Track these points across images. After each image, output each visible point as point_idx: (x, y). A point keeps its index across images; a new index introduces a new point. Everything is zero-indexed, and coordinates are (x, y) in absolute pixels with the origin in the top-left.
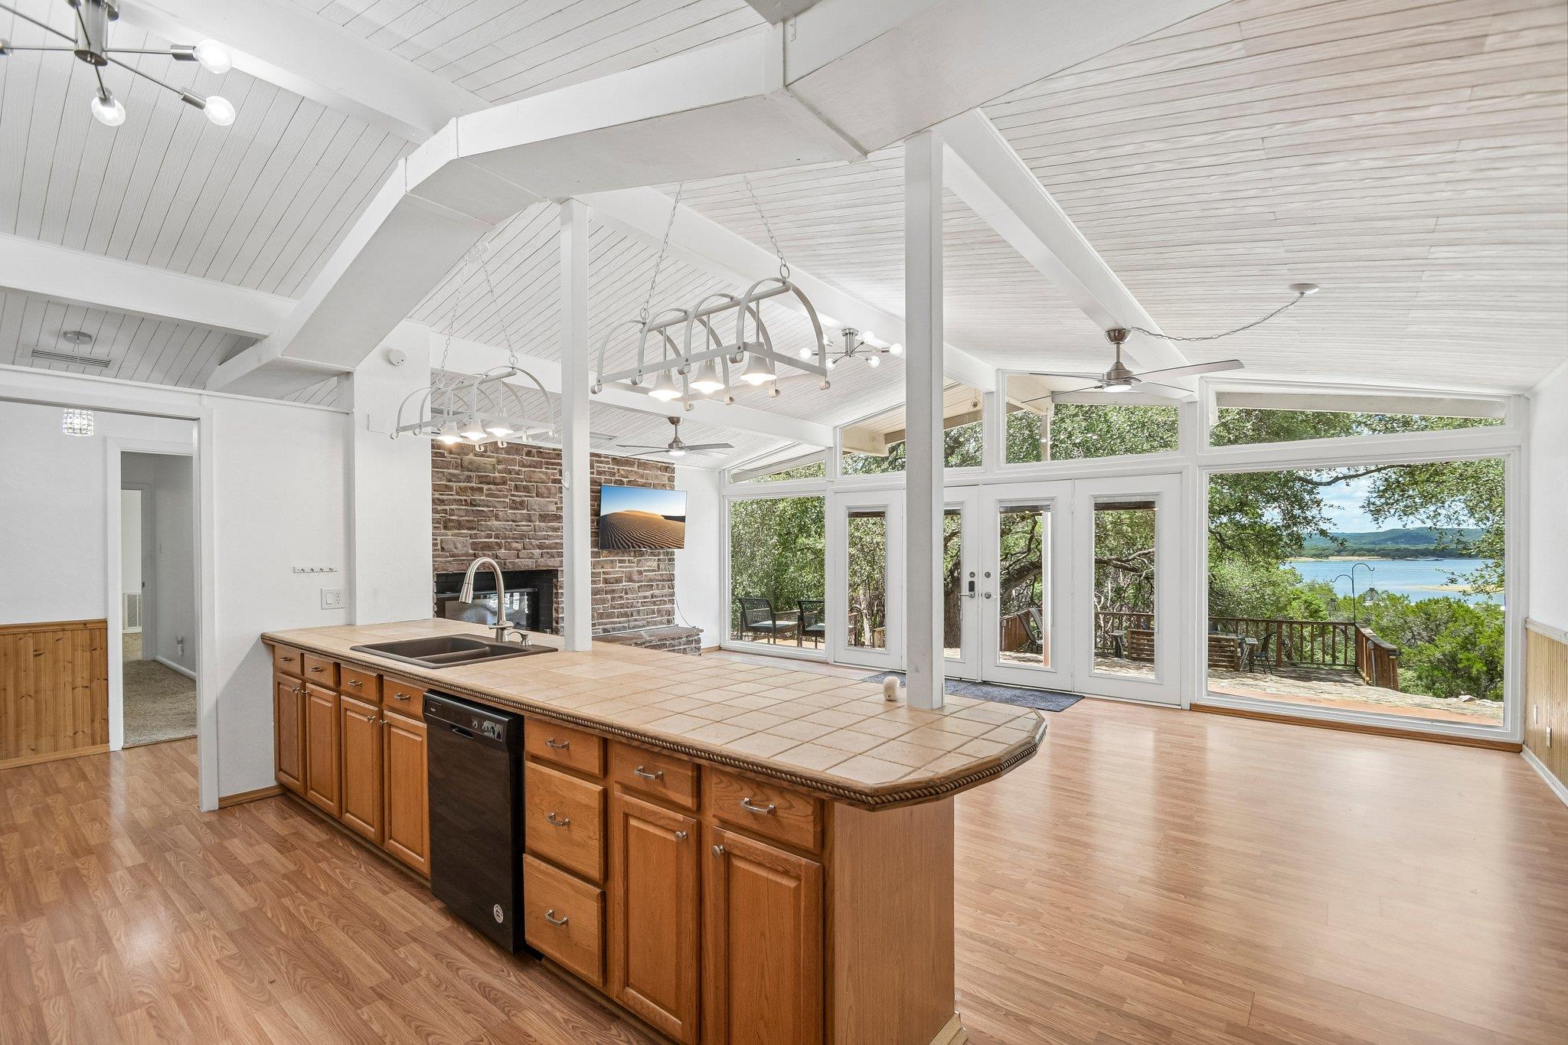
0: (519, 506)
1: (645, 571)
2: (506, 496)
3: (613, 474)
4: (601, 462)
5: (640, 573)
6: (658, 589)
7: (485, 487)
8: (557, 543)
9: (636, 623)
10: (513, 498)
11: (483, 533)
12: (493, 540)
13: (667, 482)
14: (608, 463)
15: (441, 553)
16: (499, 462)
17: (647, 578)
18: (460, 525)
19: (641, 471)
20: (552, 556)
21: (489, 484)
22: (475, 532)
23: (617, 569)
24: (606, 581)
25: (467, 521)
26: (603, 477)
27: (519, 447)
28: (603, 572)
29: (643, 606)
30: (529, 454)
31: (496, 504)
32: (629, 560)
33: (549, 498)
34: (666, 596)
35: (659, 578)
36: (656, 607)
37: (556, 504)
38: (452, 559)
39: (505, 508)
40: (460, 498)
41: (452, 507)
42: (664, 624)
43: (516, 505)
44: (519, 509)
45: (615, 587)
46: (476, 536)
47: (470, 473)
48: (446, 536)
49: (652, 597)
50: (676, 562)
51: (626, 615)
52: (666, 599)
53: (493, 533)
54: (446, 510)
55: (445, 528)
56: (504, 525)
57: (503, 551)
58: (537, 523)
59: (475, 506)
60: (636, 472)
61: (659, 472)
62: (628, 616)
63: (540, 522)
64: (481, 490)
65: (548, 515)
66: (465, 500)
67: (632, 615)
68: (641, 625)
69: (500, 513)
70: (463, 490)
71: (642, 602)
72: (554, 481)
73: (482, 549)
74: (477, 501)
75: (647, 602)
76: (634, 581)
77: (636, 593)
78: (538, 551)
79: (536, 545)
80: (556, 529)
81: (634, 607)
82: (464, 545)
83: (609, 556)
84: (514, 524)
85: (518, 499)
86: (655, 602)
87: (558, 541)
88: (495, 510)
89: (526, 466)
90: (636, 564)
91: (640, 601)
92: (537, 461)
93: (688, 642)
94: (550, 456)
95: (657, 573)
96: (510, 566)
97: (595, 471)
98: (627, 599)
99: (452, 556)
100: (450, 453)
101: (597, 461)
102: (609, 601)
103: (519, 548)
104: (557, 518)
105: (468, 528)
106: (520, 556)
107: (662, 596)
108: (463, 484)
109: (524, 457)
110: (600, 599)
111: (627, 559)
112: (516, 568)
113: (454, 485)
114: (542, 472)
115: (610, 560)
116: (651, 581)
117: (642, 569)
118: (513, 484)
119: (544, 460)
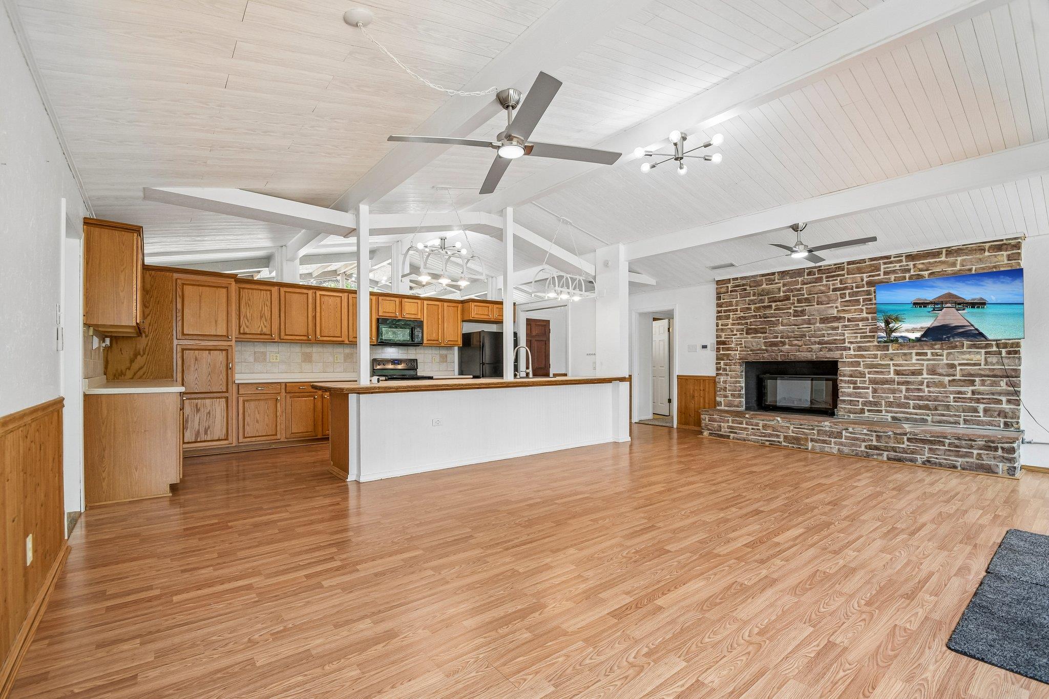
0: (800, 314)
1: (960, 364)
2: (790, 308)
3: (909, 270)
4: (891, 263)
5: (952, 366)
6: (983, 385)
7: (773, 304)
8: (836, 339)
9: (944, 418)
10: (795, 309)
11: (772, 335)
12: (779, 339)
13: (1006, 262)
14: (900, 261)
15: (744, 349)
16: (784, 285)
17: (965, 372)
18: (756, 331)
19: (951, 259)
20: (830, 350)
21: (775, 301)
22: (767, 335)
23: (914, 361)
24: (897, 373)
25: (761, 328)
26: (892, 277)
27: (800, 271)
28: (893, 364)
29: (955, 402)
30: (809, 274)
31: (781, 315)
32: (932, 353)
33: (828, 304)
34: (1000, 394)
35: (987, 372)
36: (982, 406)
37: (836, 307)
39: (789, 316)
40: (757, 314)
41: (751, 320)
42: (996, 426)
43: (797, 314)
44: (798, 316)
45: (911, 378)
46: (765, 338)
47: (763, 297)
48: (748, 338)
49: (973, 393)
50: (1023, 355)
51: (927, 407)
52: (1003, 398)
53: (780, 335)
54: (747, 323)
55: (747, 333)
56: (787, 328)
57: (787, 347)
58: (818, 325)
59: (766, 318)
60: (943, 263)
61: (987, 254)
62: (930, 409)
63: (820, 323)
64: (770, 307)
65: (827, 317)
66: (759, 315)
67: (937, 409)
68: (952, 421)
69: (785, 321)
70: (758, 309)
71: (954, 398)
72: (835, 290)
73: (770, 346)
74: (768, 315)
75: (964, 398)
76: (940, 375)
77: (945, 387)
78: (817, 346)
79: (815, 342)
80: (836, 328)
81: (939, 401)
82: (758, 344)
83: (901, 349)
84: (796, 327)
85: (799, 309)
86: (978, 399)
87: (838, 338)
88: (780, 319)
89: (807, 284)
90: (945, 357)
91: (952, 396)
92: (818, 277)
93: (988, 448)
94: (831, 271)
95: (983, 367)
96: (792, 358)
97: (882, 273)
98: (929, 392)
99: (751, 351)
100: (750, 287)
101: (885, 263)
102: (901, 392)
103: (800, 344)
104: (838, 319)
105: (762, 333)
106: (801, 350)
107: (993, 394)
108: (758, 305)
109: (806, 277)
110: (889, 389)
111: (929, 352)
112: (797, 359)
113: (753, 307)
114: (822, 285)
115: (902, 353)
116: (972, 375)
117: (956, 362)
118: (796, 298)
119: (824, 276)
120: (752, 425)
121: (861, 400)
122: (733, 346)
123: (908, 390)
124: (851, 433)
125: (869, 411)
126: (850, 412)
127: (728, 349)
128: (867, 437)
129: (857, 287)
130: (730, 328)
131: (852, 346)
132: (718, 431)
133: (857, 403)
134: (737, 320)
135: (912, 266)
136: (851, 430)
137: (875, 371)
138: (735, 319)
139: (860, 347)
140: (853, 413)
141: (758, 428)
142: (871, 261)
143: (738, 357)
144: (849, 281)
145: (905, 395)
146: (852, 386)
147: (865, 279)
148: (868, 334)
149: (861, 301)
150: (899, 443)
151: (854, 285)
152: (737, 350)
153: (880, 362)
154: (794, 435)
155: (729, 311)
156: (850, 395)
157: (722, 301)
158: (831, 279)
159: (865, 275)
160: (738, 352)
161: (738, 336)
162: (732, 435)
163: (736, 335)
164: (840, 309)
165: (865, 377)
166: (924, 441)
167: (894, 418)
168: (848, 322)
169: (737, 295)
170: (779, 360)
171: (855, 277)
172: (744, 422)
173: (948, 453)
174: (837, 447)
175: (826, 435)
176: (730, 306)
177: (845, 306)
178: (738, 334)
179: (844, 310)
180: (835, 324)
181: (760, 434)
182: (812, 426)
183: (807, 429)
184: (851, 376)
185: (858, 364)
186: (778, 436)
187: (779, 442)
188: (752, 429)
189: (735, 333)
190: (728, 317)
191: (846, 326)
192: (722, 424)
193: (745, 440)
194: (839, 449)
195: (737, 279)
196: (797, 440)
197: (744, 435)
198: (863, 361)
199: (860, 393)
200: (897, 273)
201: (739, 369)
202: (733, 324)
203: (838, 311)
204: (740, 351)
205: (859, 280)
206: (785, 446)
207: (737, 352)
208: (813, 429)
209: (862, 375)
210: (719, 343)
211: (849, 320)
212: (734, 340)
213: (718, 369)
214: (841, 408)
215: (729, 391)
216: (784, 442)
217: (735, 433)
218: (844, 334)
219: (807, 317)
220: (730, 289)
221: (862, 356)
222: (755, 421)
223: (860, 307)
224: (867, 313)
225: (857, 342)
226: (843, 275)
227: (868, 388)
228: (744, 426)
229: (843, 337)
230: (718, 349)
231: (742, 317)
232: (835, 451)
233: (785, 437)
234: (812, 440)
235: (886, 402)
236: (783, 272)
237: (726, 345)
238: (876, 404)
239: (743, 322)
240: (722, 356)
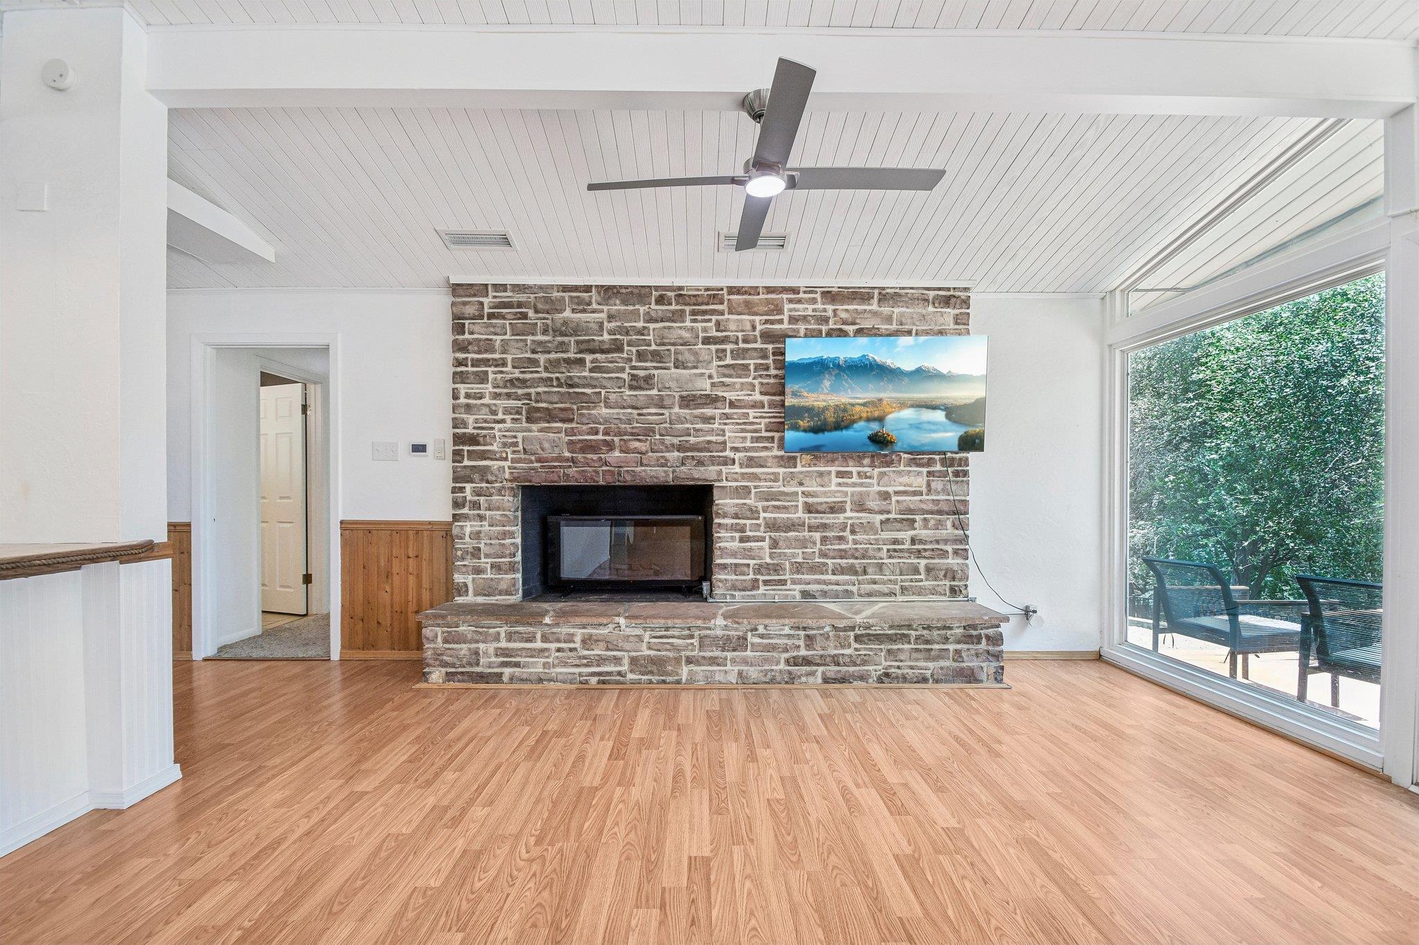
0: (642, 383)
1: (896, 493)
2: (623, 370)
3: (826, 321)
4: (799, 301)
5: (885, 496)
6: (926, 527)
7: (589, 358)
8: (709, 442)
9: (875, 587)
10: (633, 372)
11: (585, 427)
12: (600, 437)
13: (952, 326)
14: (814, 301)
15: (523, 456)
16: (611, 317)
17: (902, 507)
18: (550, 416)
19: (886, 310)
20: (700, 463)
21: (593, 351)
22: (574, 425)
23: (833, 488)
24: (809, 509)
25: (561, 409)
26: (802, 329)
27: (643, 291)
28: (803, 493)
29: (890, 557)
30: (661, 300)
31: (605, 383)
32: (859, 473)
33: (696, 368)
34: (946, 541)
35: (930, 507)
36: (923, 562)
37: (710, 377)
38: (539, 465)
39: (620, 388)
40: (552, 375)
41: (539, 390)
42: (941, 594)
43: (638, 383)
44: (641, 388)
45: (829, 519)
46: (570, 432)
47: (566, 339)
48: (530, 431)
49: (913, 541)
50: (972, 478)
51: (852, 570)
52: (949, 548)
53: (602, 427)
54: (529, 394)
55: (529, 420)
56: (618, 414)
57: (617, 454)
58: (676, 410)
59: (571, 386)
60: (875, 314)
61: (931, 309)
62: (856, 573)
63: (681, 407)
64: (581, 362)
65: (694, 396)
66: (558, 379)
67: (865, 573)
68: (887, 591)
69: (613, 397)
70: (553, 365)
71: (888, 551)
72: (707, 341)
73: (583, 450)
74: (576, 380)
75: (901, 551)
76: (870, 511)
77: (876, 533)
78: (676, 454)
79: (673, 445)
80: (709, 420)
81: (870, 558)
82: (555, 445)
83: (815, 465)
84: (635, 412)
85: (642, 373)
86: (919, 551)
87: (713, 438)
88: (603, 392)
89: (656, 321)
90: (875, 481)
91: (885, 548)
92: (677, 310)
93: (969, 639)
94: (700, 300)
95: (924, 497)
96: (628, 478)
97: (786, 318)
98: (855, 542)
99: (539, 460)
100: (537, 312)
101: (791, 301)
102: (815, 543)
103: (644, 449)
104: (713, 400)
105: (563, 421)
106: (645, 462)
107: (938, 542)
108: (553, 356)
109: (653, 306)
110: (797, 539)
111: (854, 470)
112: (638, 482)
113: (542, 358)
114: (684, 328)
115: (817, 472)
116: (911, 511)
117: (890, 490)
118: (634, 349)
119: (688, 309)
120: (558, 641)
121: (752, 562)
122: (495, 447)
123: (824, 540)
124: (762, 636)
125: (766, 583)
126: (734, 588)
127: (484, 456)
128: (790, 642)
129: (745, 341)
130: (488, 406)
131: (738, 456)
132: (470, 664)
133: (746, 569)
134: (505, 387)
135: (830, 314)
136: (761, 630)
137: (775, 507)
138: (501, 384)
139: (751, 459)
140: (740, 590)
141: (572, 645)
142: (768, 293)
143: (507, 476)
144: (732, 327)
145: (820, 550)
146: (737, 535)
147: (759, 328)
148: (764, 434)
149: (752, 367)
150: (843, 647)
151: (740, 334)
152: (506, 459)
153: (782, 489)
154: (652, 653)
155: (486, 362)
156: (734, 554)
157: (467, 336)
158: (699, 318)
159: (757, 318)
160: (509, 463)
161: (509, 425)
162: (507, 671)
163: (503, 421)
164: (716, 380)
165: (758, 518)
166: (879, 638)
167: (805, 594)
168: (730, 407)
169: (504, 327)
170: (601, 483)
171: (742, 320)
172: (539, 636)
173: (914, 655)
174: (736, 669)
175: (717, 646)
176: (486, 351)
177: (725, 376)
178: (509, 421)
179: (723, 384)
180: (708, 411)
181: (577, 662)
182: (689, 629)
183: (679, 638)
184: (736, 516)
185: (747, 490)
186: (617, 660)
187: (619, 673)
188: (559, 650)
189: (500, 416)
190: (483, 378)
191: (727, 416)
192: (482, 646)
193: (540, 680)
194: (740, 673)
195: (503, 287)
196: (657, 664)
197: (536, 667)
198: (755, 487)
199: (751, 549)
200: (809, 322)
201: (510, 503)
202: (496, 396)
203: (713, 385)
204: (513, 461)
205: (748, 327)
206: (633, 682)
207: (506, 464)
208: (692, 637)
209: (754, 513)
210: (458, 439)
211: (732, 405)
212: (497, 434)
213: (457, 504)
214: (720, 581)
215: (487, 556)
216: (631, 671)
217: (517, 665)
218: (724, 431)
219: (655, 392)
220: (486, 310)
221: (755, 477)
222: (564, 630)
223: (750, 380)
224: (761, 393)
225: (746, 450)
226: (722, 314)
227: (763, 539)
228: (538, 644)
229: (720, 439)
230: (457, 455)
231: (518, 379)
232: (733, 678)
233: (634, 661)
234: (689, 661)
235: (792, 564)
236: (608, 289)
237: (478, 444)
238: (777, 569)
239: (520, 392)
240: (468, 472)
